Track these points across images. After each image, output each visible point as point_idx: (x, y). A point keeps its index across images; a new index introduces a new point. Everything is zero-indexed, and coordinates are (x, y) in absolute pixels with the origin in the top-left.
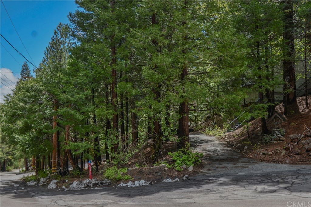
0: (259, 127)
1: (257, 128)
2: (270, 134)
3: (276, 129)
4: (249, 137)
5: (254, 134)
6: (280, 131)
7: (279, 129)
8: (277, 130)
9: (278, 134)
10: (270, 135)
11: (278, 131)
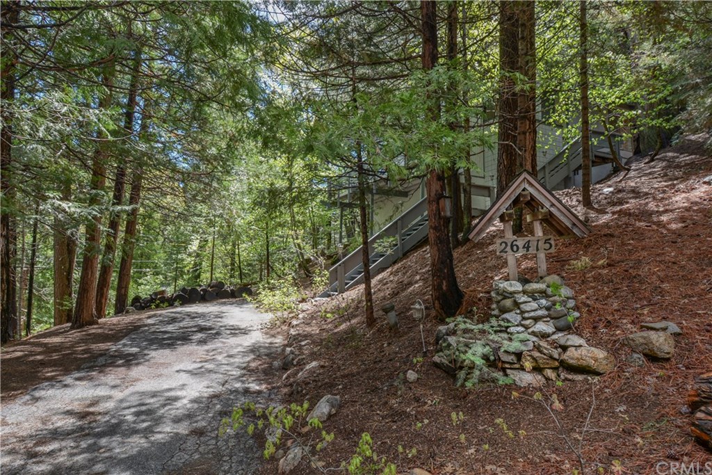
0: (416, 282)
1: (410, 284)
2: (485, 319)
3: (518, 287)
4: (371, 321)
5: (392, 308)
6: (544, 294)
7: (541, 286)
8: (524, 292)
9: (536, 319)
10: (486, 327)
11: (533, 295)
